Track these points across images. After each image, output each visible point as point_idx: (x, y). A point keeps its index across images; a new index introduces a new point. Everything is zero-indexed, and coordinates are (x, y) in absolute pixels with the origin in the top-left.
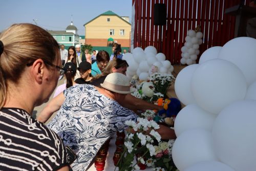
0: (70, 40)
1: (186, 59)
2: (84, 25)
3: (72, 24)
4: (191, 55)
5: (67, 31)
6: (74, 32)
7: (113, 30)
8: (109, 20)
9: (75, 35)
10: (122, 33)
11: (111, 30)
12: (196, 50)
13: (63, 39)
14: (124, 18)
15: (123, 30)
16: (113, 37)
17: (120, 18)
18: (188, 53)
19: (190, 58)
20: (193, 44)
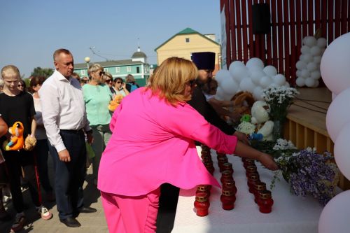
1: (305, 78)
2: (155, 50)
3: (139, 50)
4: (310, 72)
5: (134, 60)
8: (188, 40)
12: (318, 64)
14: (208, 37)
17: (203, 36)
18: (306, 69)
19: (310, 76)
20: (313, 56)
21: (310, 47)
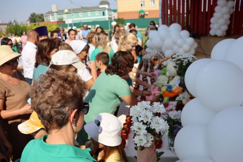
0: (104, 15)
1: (216, 30)
2: (116, 0)
4: (220, 26)
5: (101, 6)
6: (106, 6)
7: (144, 2)
9: (108, 10)
10: (153, 4)
11: (141, 2)
12: (226, 20)
13: (97, 14)
15: (154, 1)
16: (144, 8)
18: (218, 23)
19: (220, 29)
20: (224, 14)
21: (222, 7)
